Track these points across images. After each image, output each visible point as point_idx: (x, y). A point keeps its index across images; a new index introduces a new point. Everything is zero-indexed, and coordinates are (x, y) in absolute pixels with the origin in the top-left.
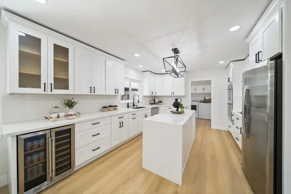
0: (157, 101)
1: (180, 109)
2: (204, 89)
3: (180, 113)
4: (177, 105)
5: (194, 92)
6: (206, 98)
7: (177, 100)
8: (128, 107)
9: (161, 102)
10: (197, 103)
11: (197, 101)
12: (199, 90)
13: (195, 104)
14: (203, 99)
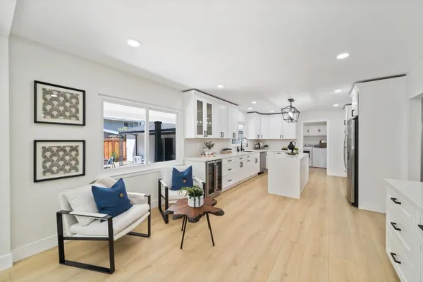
0: (262, 145)
1: (294, 151)
2: (319, 131)
3: (294, 154)
4: (291, 147)
5: (307, 134)
6: (322, 142)
7: (291, 143)
8: (238, 150)
9: (266, 146)
10: (311, 148)
11: (310, 146)
12: (314, 131)
13: (308, 149)
14: (318, 143)
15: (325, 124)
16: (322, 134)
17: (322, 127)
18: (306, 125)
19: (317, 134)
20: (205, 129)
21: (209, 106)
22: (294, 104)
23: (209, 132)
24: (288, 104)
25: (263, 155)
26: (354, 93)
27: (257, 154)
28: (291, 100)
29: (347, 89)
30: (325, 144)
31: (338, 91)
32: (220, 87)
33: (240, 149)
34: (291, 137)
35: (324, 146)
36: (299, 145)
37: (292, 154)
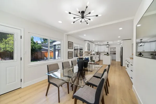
0: (99, 53)
4: (108, 54)
11: (111, 54)
12: (112, 50)
14: (113, 53)
15: (115, 48)
16: (114, 51)
17: (114, 49)
18: (110, 48)
20: (89, 49)
21: (89, 44)
22: (108, 43)
23: (89, 50)
24: (107, 43)
25: (100, 56)
26: (122, 42)
28: (108, 42)
29: (121, 41)
30: (116, 53)
31: (119, 41)
32: (94, 40)
33: (94, 54)
34: (107, 51)
35: (115, 54)
36: (109, 53)
37: (108, 55)
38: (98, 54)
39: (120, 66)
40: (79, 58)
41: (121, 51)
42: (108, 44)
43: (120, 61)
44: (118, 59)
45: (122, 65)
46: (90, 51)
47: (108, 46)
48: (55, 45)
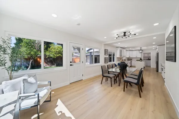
4: (141, 59)
5: (144, 56)
14: (148, 59)
15: (150, 53)
16: (149, 56)
19: (147, 56)
20: (121, 55)
21: (121, 50)
25: (131, 61)
26: (158, 47)
27: (130, 61)
28: (141, 48)
29: (156, 46)
31: (154, 46)
33: (125, 60)
34: (140, 57)
35: (150, 59)
36: (143, 59)
37: (141, 61)
38: (129, 60)
39: (156, 72)
40: (121, 62)
41: (156, 57)
42: (141, 50)
43: (155, 67)
44: (153, 65)
45: (158, 71)
46: (122, 57)
47: (141, 51)
48: (91, 52)
